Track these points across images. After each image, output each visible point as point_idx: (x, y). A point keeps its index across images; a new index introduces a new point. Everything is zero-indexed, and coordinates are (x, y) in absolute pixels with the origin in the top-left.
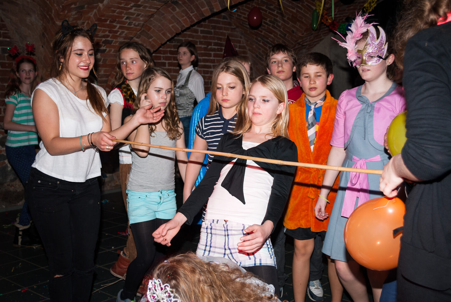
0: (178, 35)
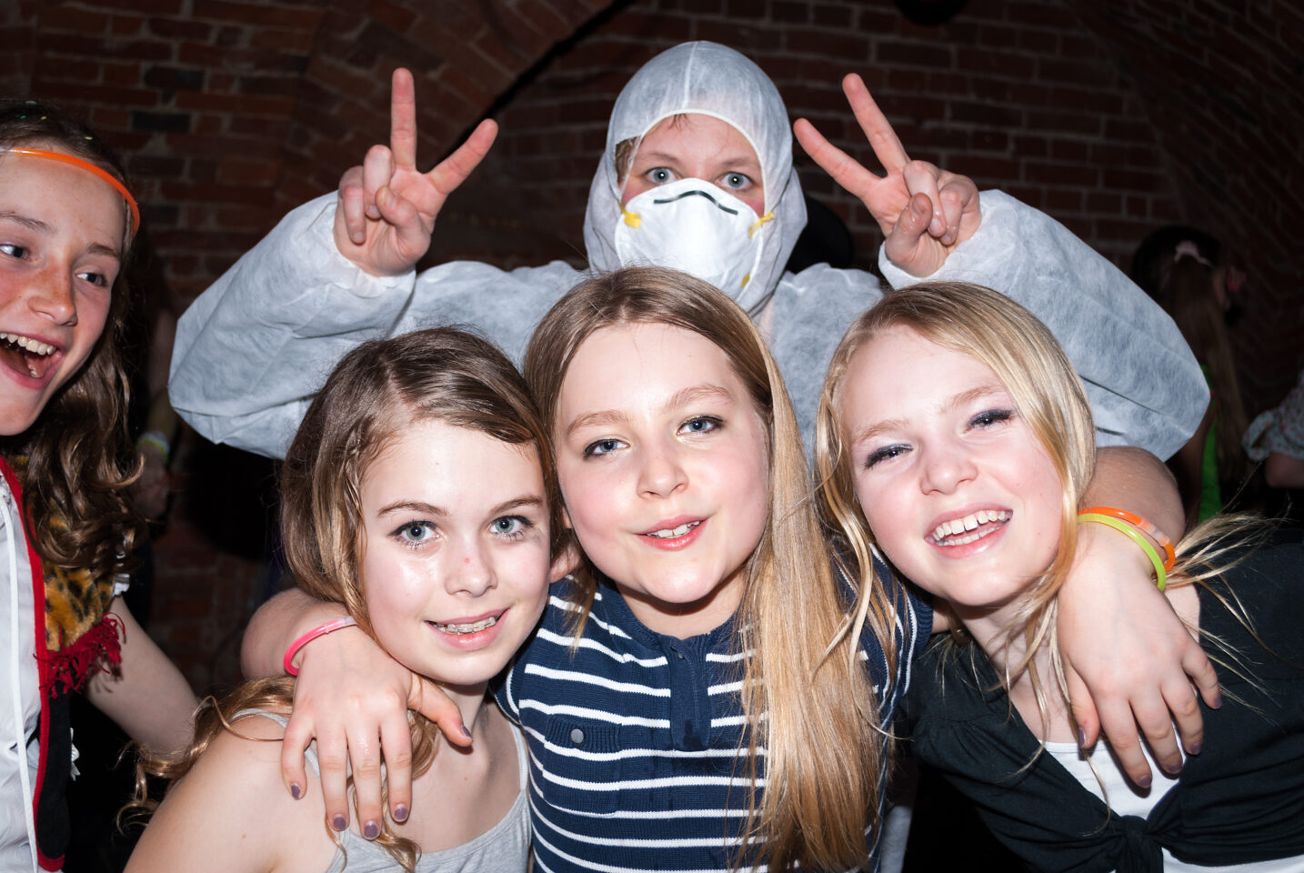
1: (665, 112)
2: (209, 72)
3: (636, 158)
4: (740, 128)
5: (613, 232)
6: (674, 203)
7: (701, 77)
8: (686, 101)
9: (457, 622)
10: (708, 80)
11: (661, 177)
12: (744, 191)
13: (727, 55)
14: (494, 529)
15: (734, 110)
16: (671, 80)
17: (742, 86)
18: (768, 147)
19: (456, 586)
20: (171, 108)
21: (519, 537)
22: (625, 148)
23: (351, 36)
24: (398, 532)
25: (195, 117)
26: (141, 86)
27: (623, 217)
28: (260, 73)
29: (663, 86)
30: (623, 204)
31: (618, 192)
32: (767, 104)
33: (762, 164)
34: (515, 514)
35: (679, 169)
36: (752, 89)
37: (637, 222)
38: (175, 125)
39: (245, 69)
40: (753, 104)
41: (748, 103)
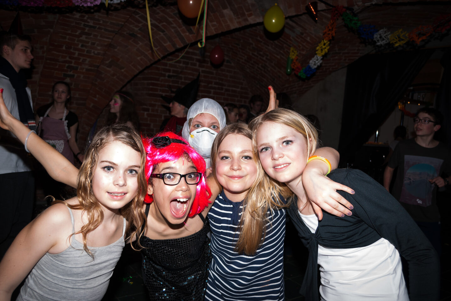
0: (147, 68)
1: (199, 112)
2: (79, 67)
3: (193, 122)
4: (215, 116)
5: (188, 139)
6: (201, 133)
7: (206, 105)
8: (203, 110)
9: (114, 193)
10: (208, 106)
11: (198, 126)
12: (216, 129)
13: (212, 101)
14: (128, 172)
15: (213, 112)
16: (200, 106)
17: (215, 107)
18: (221, 120)
19: (116, 183)
20: (71, 73)
21: (134, 175)
22: (191, 120)
23: (107, 62)
24: (104, 168)
25: (76, 75)
26: (66, 68)
27: (190, 136)
28: (90, 68)
29: (198, 107)
30: (190, 133)
31: (189, 130)
32: (221, 111)
33: (220, 124)
34: (135, 169)
35: (202, 125)
36: (217, 108)
37: (193, 137)
38: (71, 76)
39: (87, 67)
40: (217, 110)
41: (216, 111)
